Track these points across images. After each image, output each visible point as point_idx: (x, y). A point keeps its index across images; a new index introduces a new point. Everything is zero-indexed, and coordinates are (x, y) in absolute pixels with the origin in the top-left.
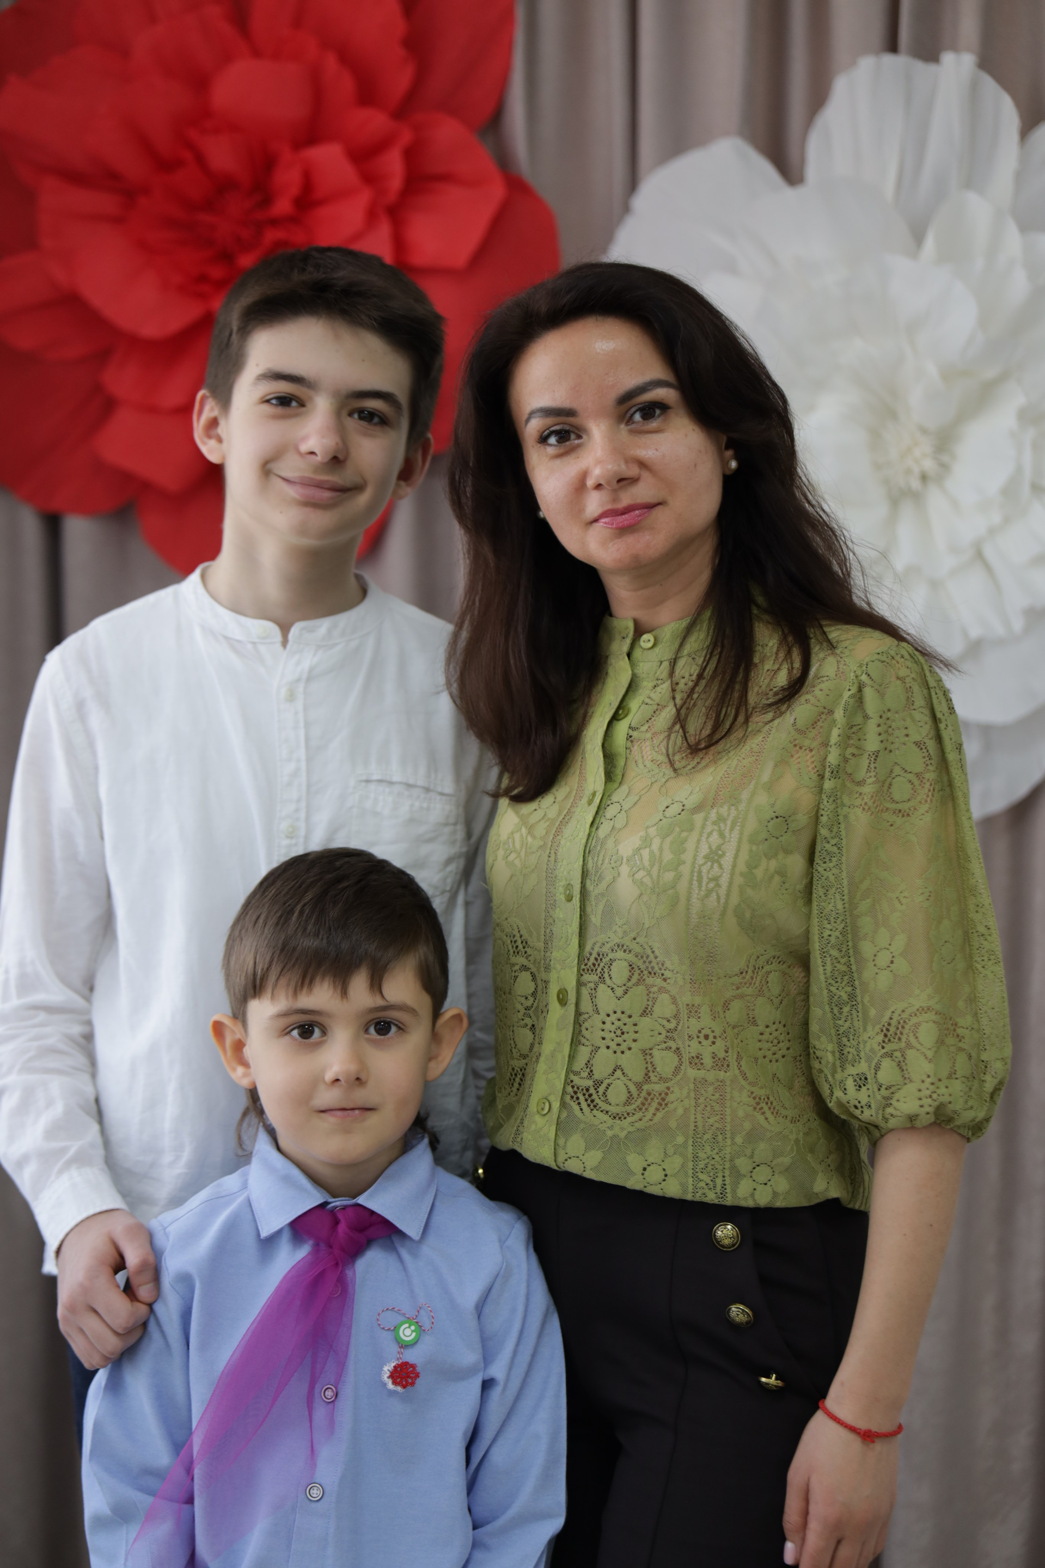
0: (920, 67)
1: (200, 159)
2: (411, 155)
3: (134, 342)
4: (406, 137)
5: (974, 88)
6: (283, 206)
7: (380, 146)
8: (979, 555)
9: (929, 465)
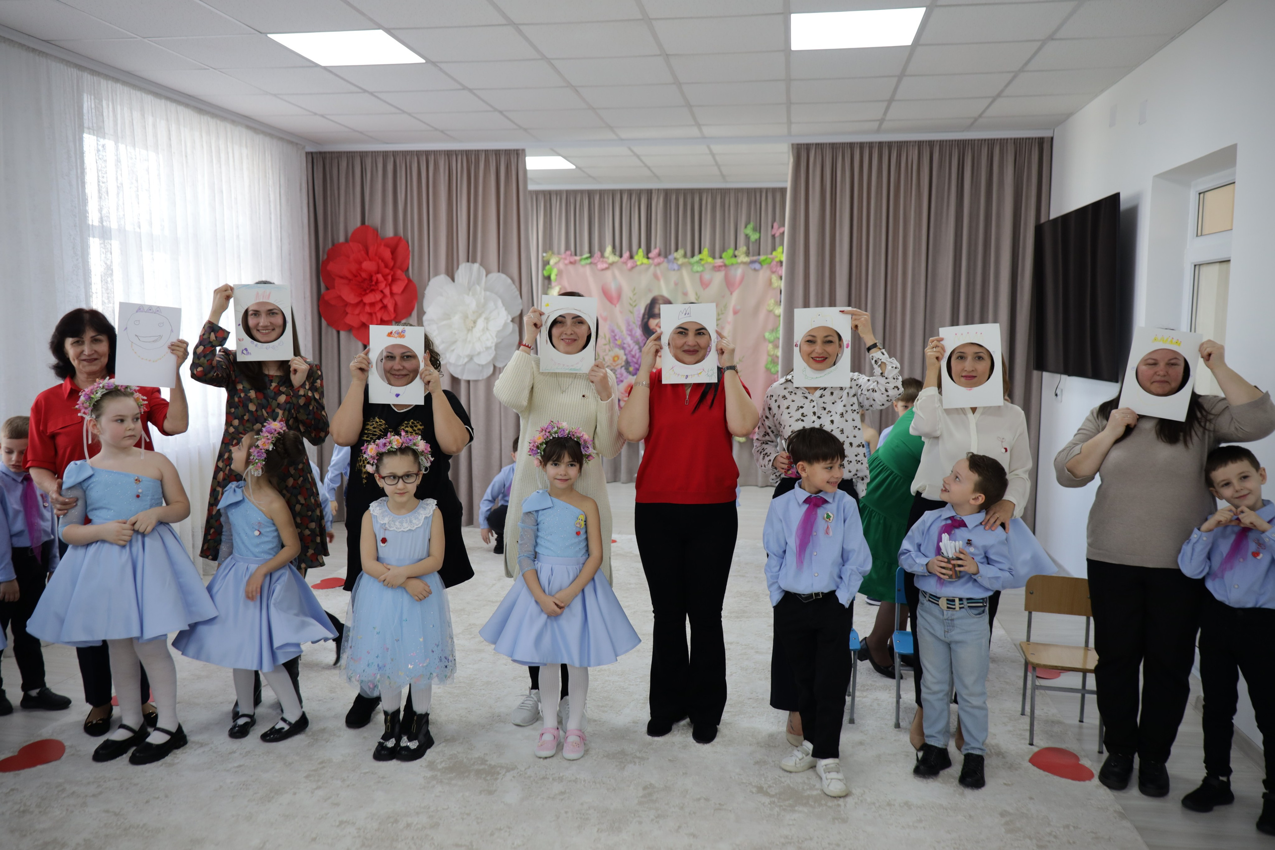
0: (472, 264)
1: (361, 275)
2: (392, 276)
3: (350, 304)
4: (392, 273)
5: (479, 269)
6: (374, 283)
7: (388, 274)
8: (479, 339)
9: (473, 325)
